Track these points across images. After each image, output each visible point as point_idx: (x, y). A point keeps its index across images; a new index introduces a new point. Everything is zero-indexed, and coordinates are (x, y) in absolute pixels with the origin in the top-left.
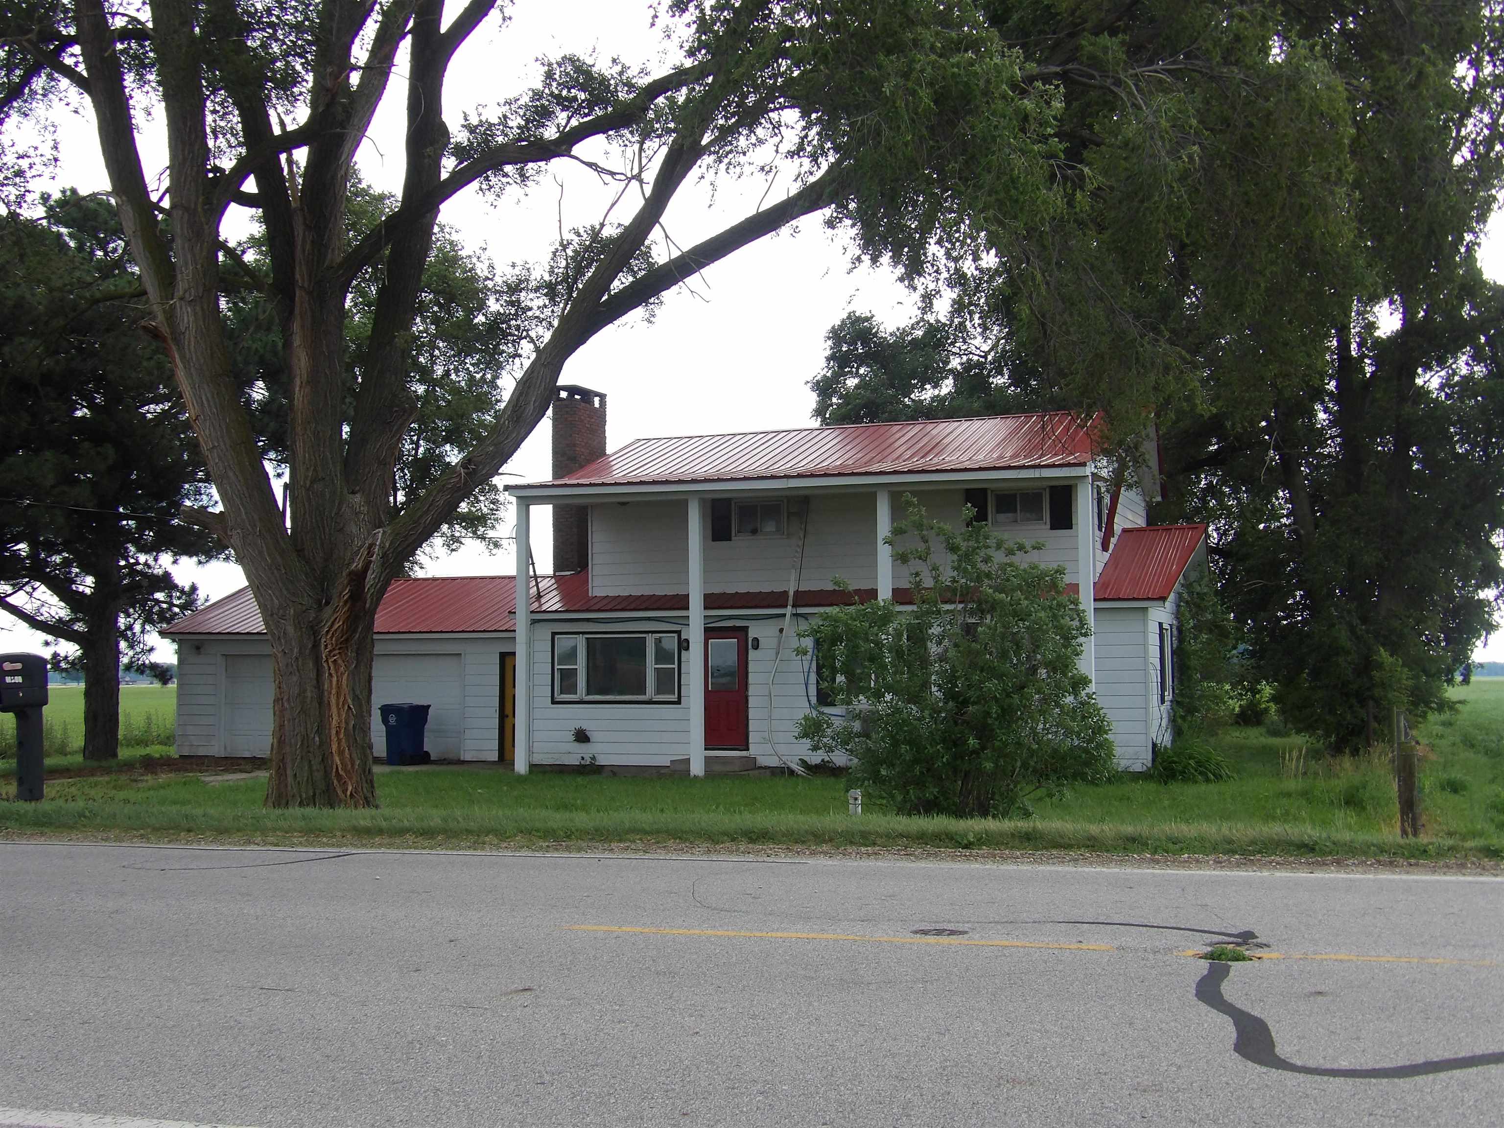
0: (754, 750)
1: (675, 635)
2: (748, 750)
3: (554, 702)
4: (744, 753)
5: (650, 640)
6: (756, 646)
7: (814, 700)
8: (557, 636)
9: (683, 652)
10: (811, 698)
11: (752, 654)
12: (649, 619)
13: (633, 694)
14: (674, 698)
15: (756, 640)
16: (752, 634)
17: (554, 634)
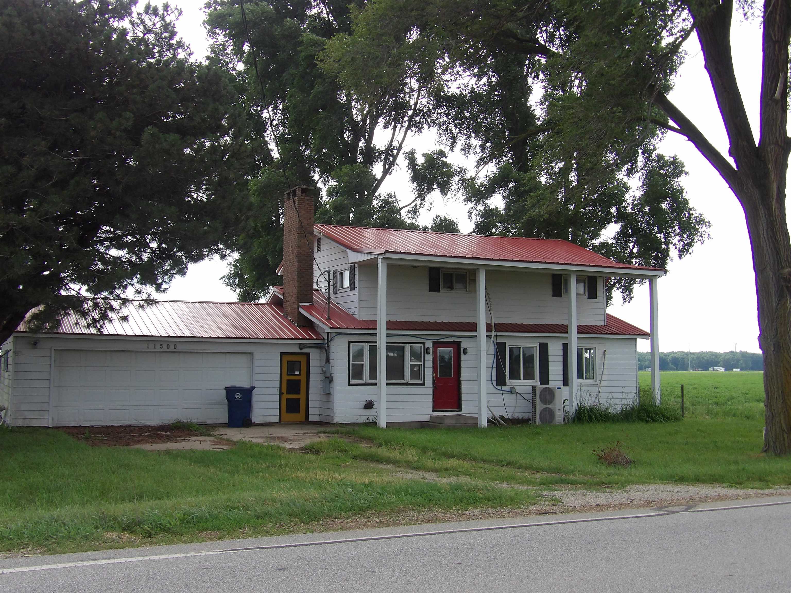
0: (465, 411)
1: (422, 345)
2: (461, 411)
3: (349, 384)
4: (459, 413)
5: (408, 349)
6: (465, 353)
7: (494, 383)
8: (351, 344)
9: (426, 355)
10: (493, 382)
11: (463, 357)
12: (407, 335)
13: (396, 380)
14: (421, 382)
15: (465, 349)
16: (463, 346)
17: (350, 342)
